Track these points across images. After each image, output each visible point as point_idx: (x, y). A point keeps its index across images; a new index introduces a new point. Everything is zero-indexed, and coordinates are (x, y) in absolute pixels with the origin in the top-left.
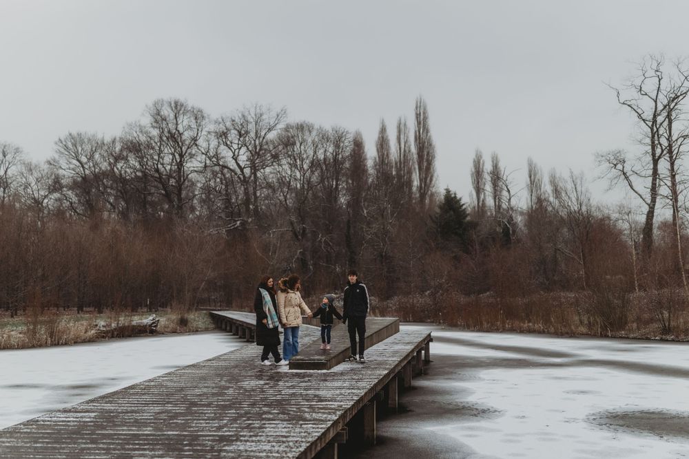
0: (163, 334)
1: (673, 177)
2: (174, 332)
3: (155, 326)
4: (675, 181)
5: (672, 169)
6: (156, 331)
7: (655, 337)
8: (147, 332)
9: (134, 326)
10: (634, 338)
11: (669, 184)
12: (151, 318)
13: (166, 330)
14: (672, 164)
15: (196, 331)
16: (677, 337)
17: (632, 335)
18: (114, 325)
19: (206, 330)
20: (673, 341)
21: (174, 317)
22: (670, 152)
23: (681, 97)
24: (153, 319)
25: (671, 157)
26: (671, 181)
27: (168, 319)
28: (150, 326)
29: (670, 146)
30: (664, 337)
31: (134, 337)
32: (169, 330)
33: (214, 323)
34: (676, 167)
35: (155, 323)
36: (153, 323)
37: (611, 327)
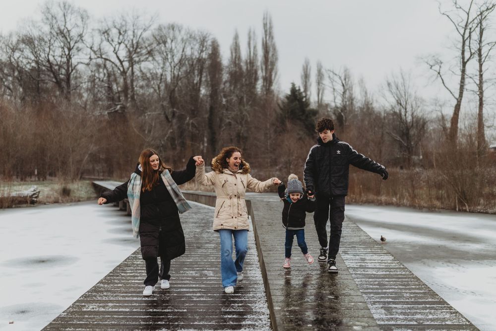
0: (45, 204)
1: (481, 76)
2: (56, 202)
3: (36, 197)
4: (482, 79)
5: (481, 71)
6: (36, 202)
8: (28, 203)
9: (13, 197)
11: (478, 82)
12: (32, 189)
13: (48, 200)
14: (481, 65)
15: (78, 201)
19: (89, 200)
21: (58, 187)
22: (480, 55)
23: (491, 10)
24: (34, 191)
25: (480, 60)
26: (480, 80)
27: (52, 189)
28: (31, 197)
29: (480, 50)
31: (18, 207)
32: (51, 200)
33: (96, 193)
34: (483, 68)
35: (36, 194)
36: (34, 194)
37: (467, 203)
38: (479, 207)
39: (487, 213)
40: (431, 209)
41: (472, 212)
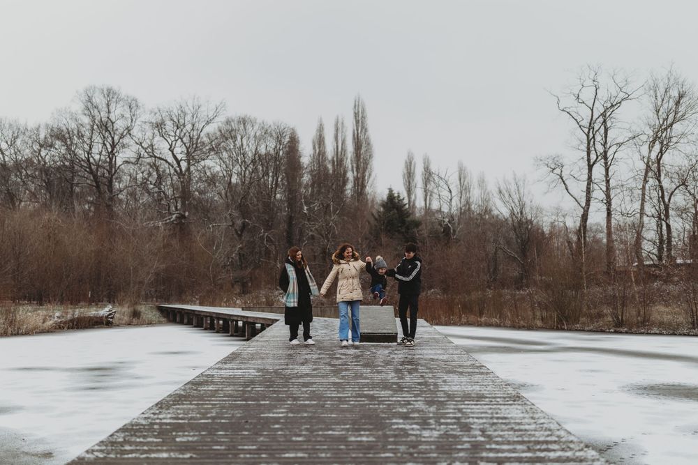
0: (119, 326)
1: (608, 182)
2: (129, 324)
3: (112, 318)
4: (609, 186)
5: (607, 175)
6: (111, 323)
7: (610, 329)
8: (103, 323)
9: (90, 317)
10: (590, 331)
11: (604, 189)
12: (107, 309)
13: (120, 322)
14: (607, 170)
15: (150, 324)
16: (630, 329)
17: (587, 328)
18: (69, 317)
19: (160, 323)
20: (626, 333)
22: (605, 158)
23: (616, 107)
24: (110, 311)
25: (606, 163)
26: (606, 186)
28: (107, 317)
29: (605, 152)
30: (618, 329)
31: (90, 328)
32: (124, 322)
33: (164, 317)
34: (610, 174)
35: (111, 315)
36: (110, 314)
37: (567, 321)
38: (578, 325)
39: (584, 330)
40: (530, 328)
41: (570, 330)
